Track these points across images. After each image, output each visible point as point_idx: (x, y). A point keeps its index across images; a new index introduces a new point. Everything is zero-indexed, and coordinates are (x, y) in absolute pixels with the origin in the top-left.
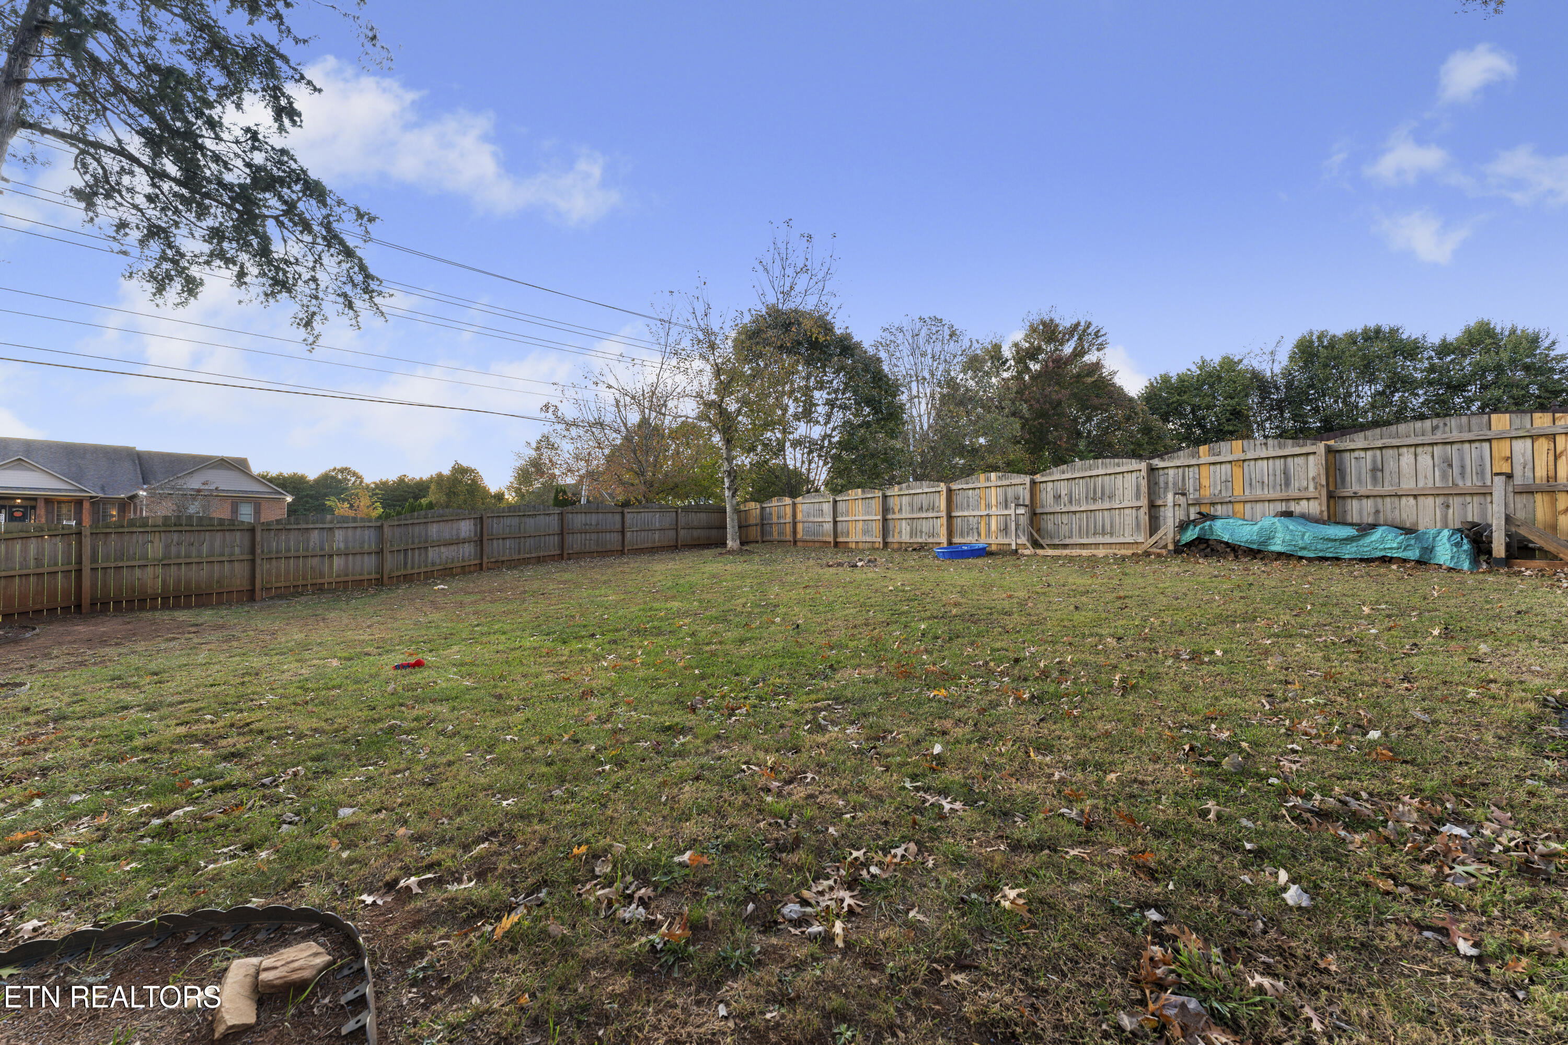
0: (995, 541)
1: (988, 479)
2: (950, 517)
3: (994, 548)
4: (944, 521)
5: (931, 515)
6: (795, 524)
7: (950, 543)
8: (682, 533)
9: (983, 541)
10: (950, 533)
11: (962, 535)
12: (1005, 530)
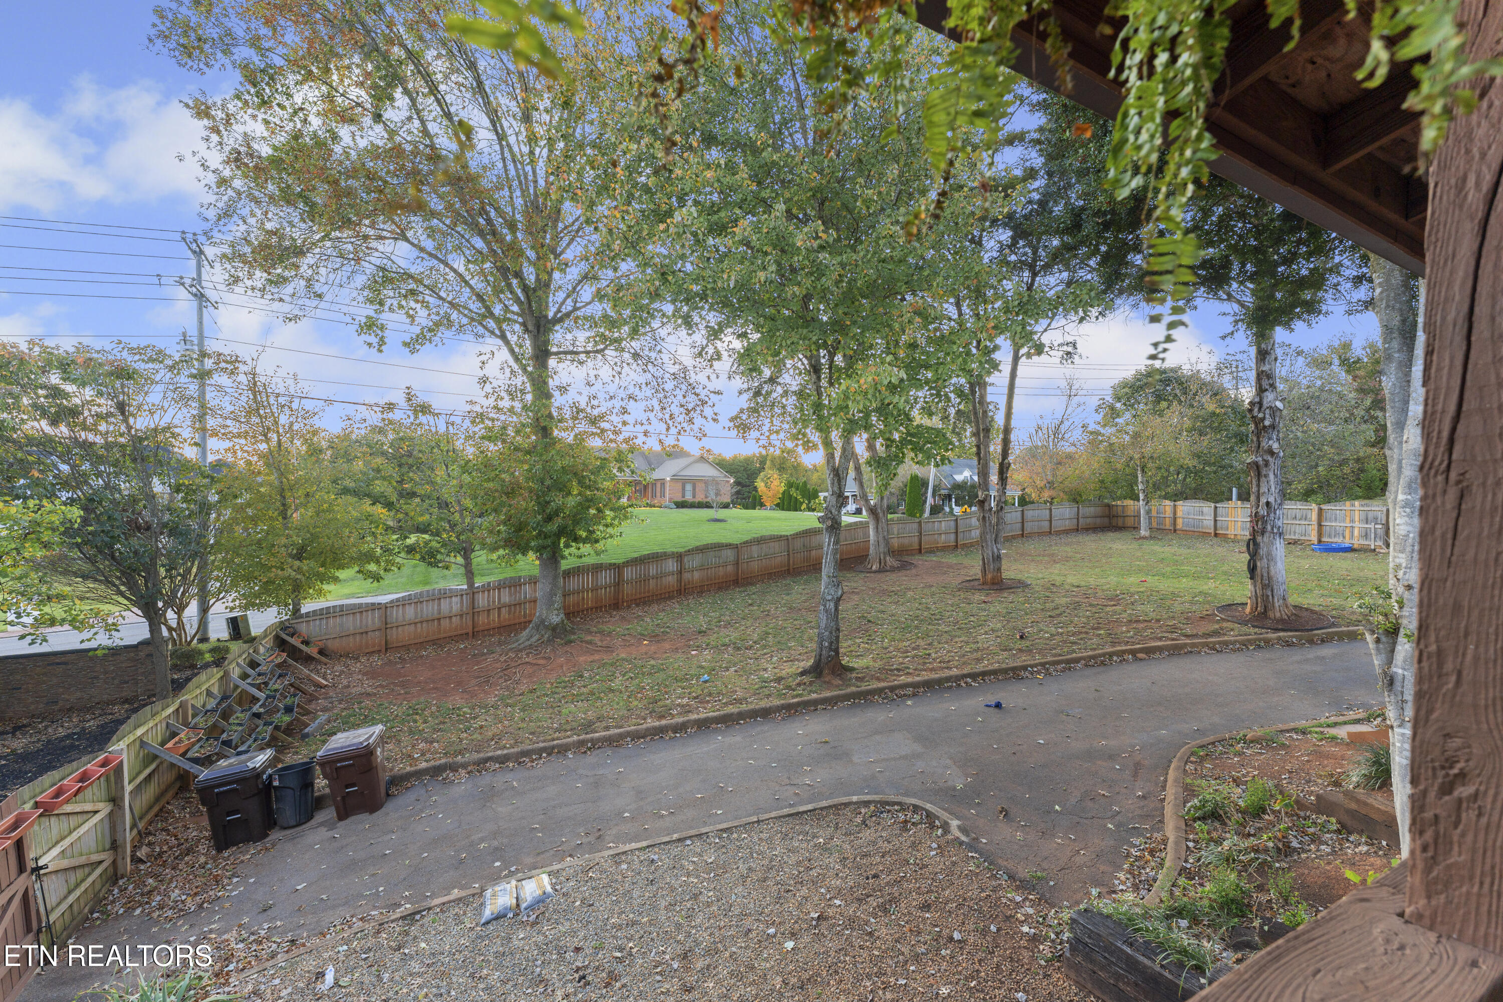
0: (1357, 542)
1: (1353, 505)
2: (1320, 525)
3: (1356, 546)
4: (1316, 527)
5: (1303, 522)
6: (1175, 519)
7: (1320, 541)
8: (1081, 520)
9: (1347, 543)
10: (1320, 534)
11: (1330, 536)
12: (1366, 536)
